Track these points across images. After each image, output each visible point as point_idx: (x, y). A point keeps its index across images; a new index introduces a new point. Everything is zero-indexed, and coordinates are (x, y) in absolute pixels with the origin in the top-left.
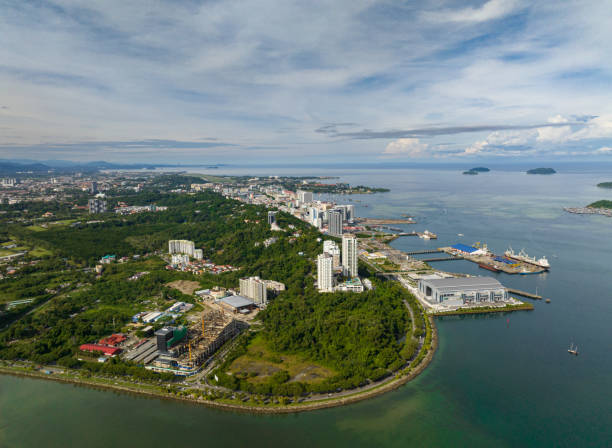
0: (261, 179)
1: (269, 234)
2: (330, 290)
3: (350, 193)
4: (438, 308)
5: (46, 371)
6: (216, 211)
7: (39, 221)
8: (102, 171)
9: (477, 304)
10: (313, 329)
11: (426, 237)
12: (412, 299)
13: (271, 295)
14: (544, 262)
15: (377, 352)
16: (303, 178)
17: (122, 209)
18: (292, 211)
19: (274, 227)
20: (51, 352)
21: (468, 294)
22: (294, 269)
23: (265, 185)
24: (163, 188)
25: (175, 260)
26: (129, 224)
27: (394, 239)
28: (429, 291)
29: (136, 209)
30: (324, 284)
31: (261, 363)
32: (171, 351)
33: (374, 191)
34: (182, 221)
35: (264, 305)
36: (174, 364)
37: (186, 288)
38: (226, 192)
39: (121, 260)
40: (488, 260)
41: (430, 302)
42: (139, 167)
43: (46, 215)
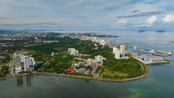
0: (78, 34)
1: (95, 47)
3: (107, 37)
4: (146, 63)
5: (60, 74)
6: (73, 42)
11: (135, 48)
14: (170, 53)
16: (91, 33)
19: (96, 45)
21: (154, 60)
23: (81, 35)
25: (72, 53)
27: (127, 48)
28: (143, 59)
32: (89, 70)
33: (114, 37)
34: (65, 44)
35: (102, 62)
36: (90, 73)
37: (79, 59)
39: (56, 53)
40: (154, 53)
43: (26, 43)
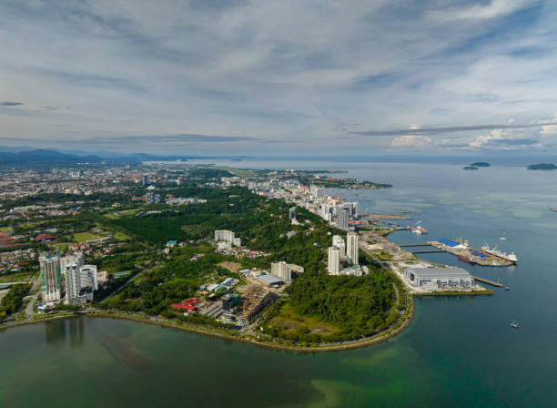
0: (279, 172)
1: (291, 227)
2: (337, 273)
3: (357, 188)
4: (418, 290)
5: (153, 319)
6: (246, 205)
7: (111, 210)
8: (145, 163)
9: (449, 288)
10: (325, 301)
11: (417, 231)
12: (399, 283)
13: (294, 275)
14: (513, 257)
15: (369, 318)
16: (315, 172)
17: (171, 201)
18: (308, 206)
19: (294, 222)
20: (153, 307)
21: (442, 281)
22: (310, 256)
23: (284, 179)
24: (198, 181)
25: (221, 246)
26: (180, 214)
27: (391, 232)
28: (412, 277)
29: (182, 201)
30: (333, 268)
31: (289, 320)
32: (232, 310)
33: (378, 186)
34: (219, 213)
35: (289, 282)
36: (233, 319)
37: (233, 267)
38: (251, 186)
39: (181, 244)
40: (466, 254)
41: (412, 285)
42: (174, 158)
43: (115, 205)
